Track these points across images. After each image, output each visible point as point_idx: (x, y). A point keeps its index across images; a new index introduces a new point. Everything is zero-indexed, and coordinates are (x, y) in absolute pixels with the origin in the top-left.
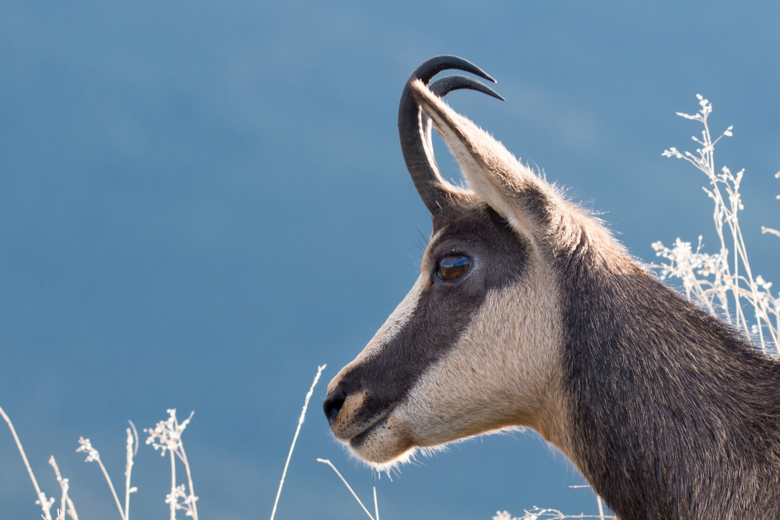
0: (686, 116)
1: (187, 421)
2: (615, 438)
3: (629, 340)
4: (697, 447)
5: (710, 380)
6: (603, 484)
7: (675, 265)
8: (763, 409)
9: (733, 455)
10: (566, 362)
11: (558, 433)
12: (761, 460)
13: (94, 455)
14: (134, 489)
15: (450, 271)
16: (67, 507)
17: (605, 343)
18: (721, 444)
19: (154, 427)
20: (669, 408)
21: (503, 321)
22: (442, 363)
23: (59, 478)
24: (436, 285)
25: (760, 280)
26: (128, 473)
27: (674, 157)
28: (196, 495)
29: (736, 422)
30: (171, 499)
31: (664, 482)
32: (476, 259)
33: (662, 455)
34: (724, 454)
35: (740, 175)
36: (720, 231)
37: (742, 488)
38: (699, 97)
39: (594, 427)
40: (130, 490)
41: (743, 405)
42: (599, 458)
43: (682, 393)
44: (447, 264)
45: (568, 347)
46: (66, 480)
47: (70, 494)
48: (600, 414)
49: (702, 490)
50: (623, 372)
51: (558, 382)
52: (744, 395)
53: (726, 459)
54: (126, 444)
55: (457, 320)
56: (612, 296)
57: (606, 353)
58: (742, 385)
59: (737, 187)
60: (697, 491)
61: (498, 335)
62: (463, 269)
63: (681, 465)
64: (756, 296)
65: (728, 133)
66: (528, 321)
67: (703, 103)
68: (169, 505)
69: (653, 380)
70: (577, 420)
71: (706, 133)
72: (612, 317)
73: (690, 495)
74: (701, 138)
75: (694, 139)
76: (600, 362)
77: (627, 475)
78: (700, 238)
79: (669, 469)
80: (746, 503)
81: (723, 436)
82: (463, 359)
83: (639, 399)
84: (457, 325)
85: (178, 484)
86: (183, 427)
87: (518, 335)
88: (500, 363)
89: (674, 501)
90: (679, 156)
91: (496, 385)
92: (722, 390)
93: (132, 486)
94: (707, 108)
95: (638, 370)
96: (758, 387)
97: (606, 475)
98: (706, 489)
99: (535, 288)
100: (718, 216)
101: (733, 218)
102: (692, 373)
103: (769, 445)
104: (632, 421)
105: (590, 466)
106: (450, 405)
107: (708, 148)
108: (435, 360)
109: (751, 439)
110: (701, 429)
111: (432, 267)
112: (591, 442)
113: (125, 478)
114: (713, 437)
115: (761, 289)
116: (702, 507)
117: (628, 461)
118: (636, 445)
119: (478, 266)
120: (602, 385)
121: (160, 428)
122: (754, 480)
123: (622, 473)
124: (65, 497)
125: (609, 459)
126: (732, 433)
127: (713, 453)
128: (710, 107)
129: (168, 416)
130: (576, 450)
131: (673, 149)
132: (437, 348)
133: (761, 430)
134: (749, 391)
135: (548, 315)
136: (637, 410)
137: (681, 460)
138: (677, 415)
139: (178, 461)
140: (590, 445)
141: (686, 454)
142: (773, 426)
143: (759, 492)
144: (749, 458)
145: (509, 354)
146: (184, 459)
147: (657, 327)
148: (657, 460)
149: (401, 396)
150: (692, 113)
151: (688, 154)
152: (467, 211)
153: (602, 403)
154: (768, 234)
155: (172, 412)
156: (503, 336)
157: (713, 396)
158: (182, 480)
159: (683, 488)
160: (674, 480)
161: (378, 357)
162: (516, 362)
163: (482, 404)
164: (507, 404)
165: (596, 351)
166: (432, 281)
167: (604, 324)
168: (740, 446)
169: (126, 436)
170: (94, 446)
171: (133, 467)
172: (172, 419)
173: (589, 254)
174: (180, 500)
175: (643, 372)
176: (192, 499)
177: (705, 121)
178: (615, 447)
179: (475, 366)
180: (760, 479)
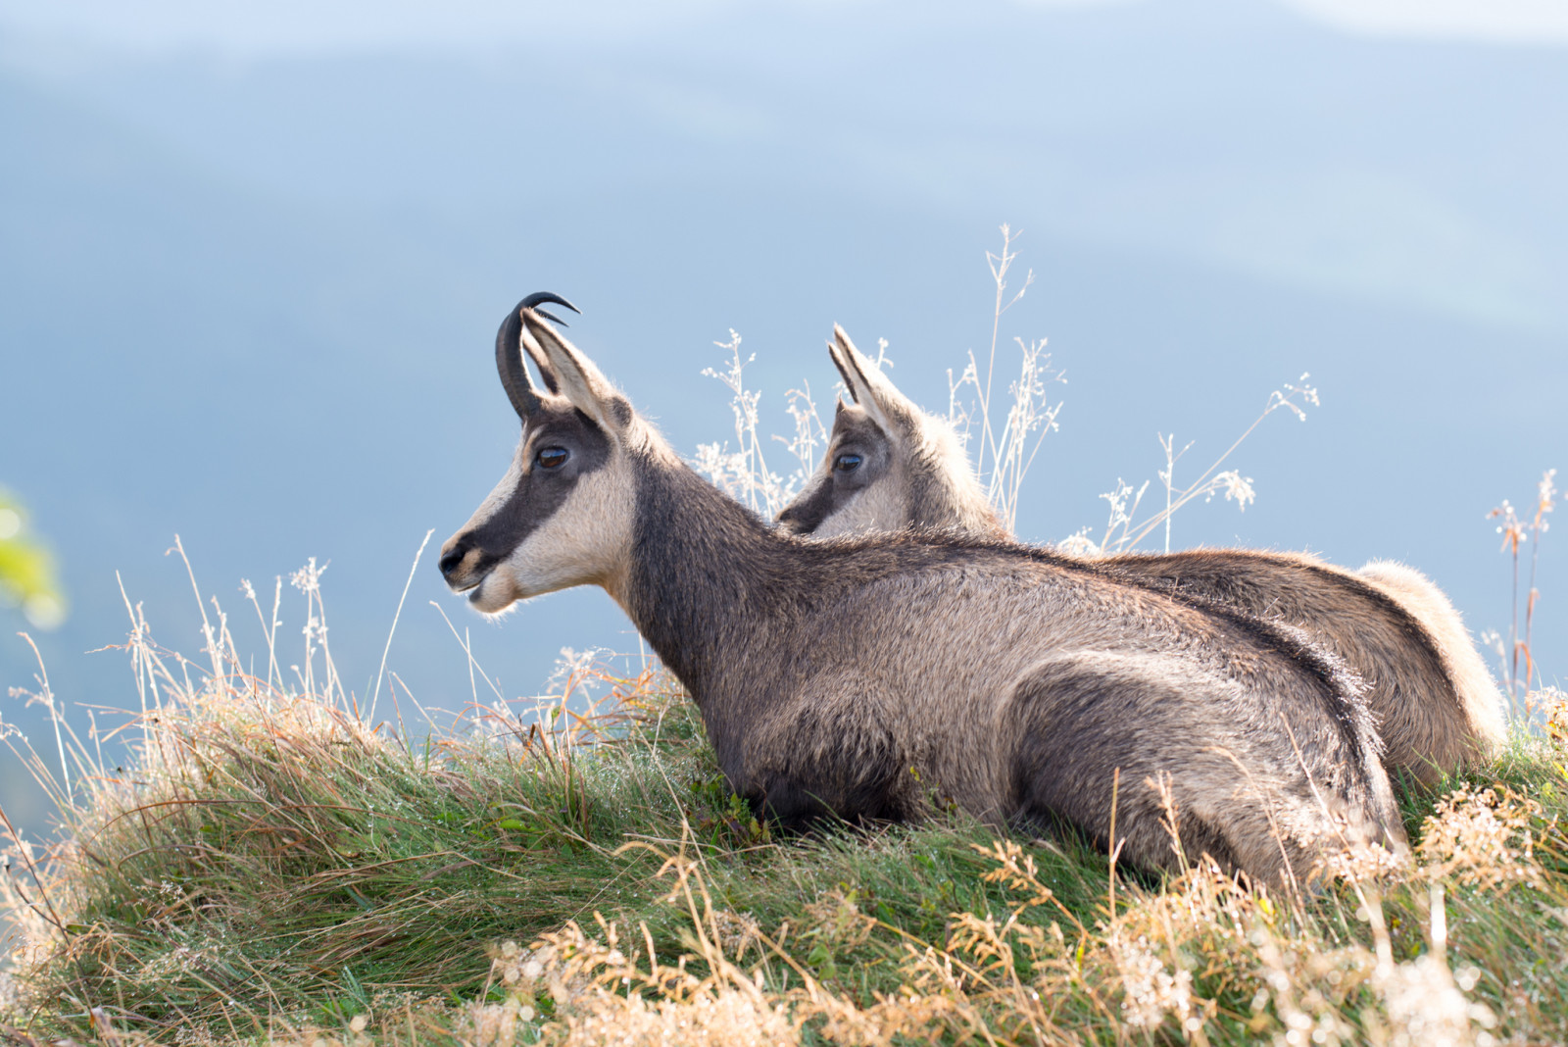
0: (721, 345)
1: (325, 567)
2: (664, 592)
3: (681, 516)
4: (724, 603)
5: (737, 550)
6: (649, 631)
7: (705, 462)
8: (774, 575)
9: (750, 611)
10: (636, 531)
11: (620, 587)
12: (771, 615)
13: (252, 594)
14: (280, 623)
15: (549, 460)
16: (225, 635)
17: (664, 517)
18: (742, 601)
19: (297, 572)
20: (706, 571)
21: (591, 498)
22: (542, 529)
23: (219, 613)
24: (536, 471)
25: (773, 476)
26: (276, 611)
27: (710, 376)
28: (327, 625)
29: (754, 584)
30: (307, 631)
31: (699, 627)
32: (572, 452)
33: (699, 608)
34: (744, 609)
35: (758, 396)
36: (740, 437)
37: (756, 636)
38: (732, 331)
39: (648, 585)
40: (277, 624)
41: (761, 572)
42: (648, 610)
43: (716, 559)
44: (546, 455)
45: (639, 521)
46: (225, 614)
47: (228, 625)
48: (655, 573)
49: (726, 636)
50: (676, 541)
51: (629, 548)
52: (762, 564)
53: (745, 613)
54: (275, 587)
55: (556, 498)
56: (669, 481)
57: (664, 526)
58: (761, 555)
59: (754, 405)
60: (722, 637)
61: (587, 509)
62: (560, 460)
63: (712, 616)
64: (768, 488)
65: (752, 359)
66: (611, 498)
67: (735, 335)
68: (305, 635)
69: (696, 548)
70: (636, 579)
71: (736, 358)
72: (670, 497)
73: (717, 640)
74: (732, 362)
75: (727, 363)
76: (660, 533)
77: (670, 623)
78: (726, 443)
79: (702, 619)
80: (759, 647)
81: (744, 595)
82: (559, 526)
83: (685, 563)
84: (556, 501)
85: (313, 616)
86: (320, 572)
87: (603, 509)
88: (588, 530)
89: (703, 645)
90: (715, 376)
91: (585, 548)
92: (745, 559)
93: (278, 620)
94: (737, 339)
95: (686, 540)
96: (773, 557)
97: (653, 623)
98: (729, 635)
99: (616, 473)
100: (739, 426)
101: (751, 428)
102: (724, 544)
103: (778, 603)
104: (679, 580)
105: (640, 616)
106: (549, 560)
107: (737, 370)
108: (536, 527)
109: (765, 599)
110: (728, 589)
111: (534, 457)
112: (644, 597)
113: (272, 614)
114: (736, 596)
115: (773, 482)
116: (725, 650)
117: (672, 611)
118: (680, 599)
119: (573, 457)
120: (660, 551)
121: (302, 573)
122: (765, 630)
123: (666, 622)
124: (223, 628)
125: (657, 609)
126: (751, 593)
127: (736, 608)
128: (740, 340)
129: (308, 563)
130: (631, 603)
131: (710, 369)
132: (538, 518)
133: (772, 592)
134: (767, 561)
135: (626, 495)
136: (683, 571)
137: (712, 612)
138: (711, 577)
139: (314, 600)
140: (643, 599)
141: (716, 608)
142: (782, 589)
143: (769, 639)
144: (763, 612)
145: (595, 524)
146: (319, 599)
147: (702, 505)
148: (694, 611)
149: (506, 555)
150: (726, 343)
151: (721, 374)
152: (560, 414)
153: (658, 565)
154: (777, 441)
155: (313, 561)
156: (591, 509)
157: (738, 563)
158: (316, 613)
159: (712, 634)
160: (706, 628)
161: (487, 526)
162: (601, 530)
163: (572, 561)
164: (590, 564)
165: (657, 523)
166: (532, 468)
167: (664, 502)
168: (756, 603)
169: (276, 582)
170: (253, 587)
171: (280, 606)
172: (312, 565)
173: (651, 449)
174: (314, 630)
175: (690, 542)
176: (324, 629)
177: (736, 349)
178: (663, 599)
179: (568, 532)
180: (770, 629)
